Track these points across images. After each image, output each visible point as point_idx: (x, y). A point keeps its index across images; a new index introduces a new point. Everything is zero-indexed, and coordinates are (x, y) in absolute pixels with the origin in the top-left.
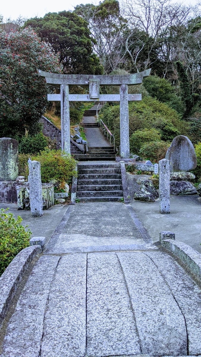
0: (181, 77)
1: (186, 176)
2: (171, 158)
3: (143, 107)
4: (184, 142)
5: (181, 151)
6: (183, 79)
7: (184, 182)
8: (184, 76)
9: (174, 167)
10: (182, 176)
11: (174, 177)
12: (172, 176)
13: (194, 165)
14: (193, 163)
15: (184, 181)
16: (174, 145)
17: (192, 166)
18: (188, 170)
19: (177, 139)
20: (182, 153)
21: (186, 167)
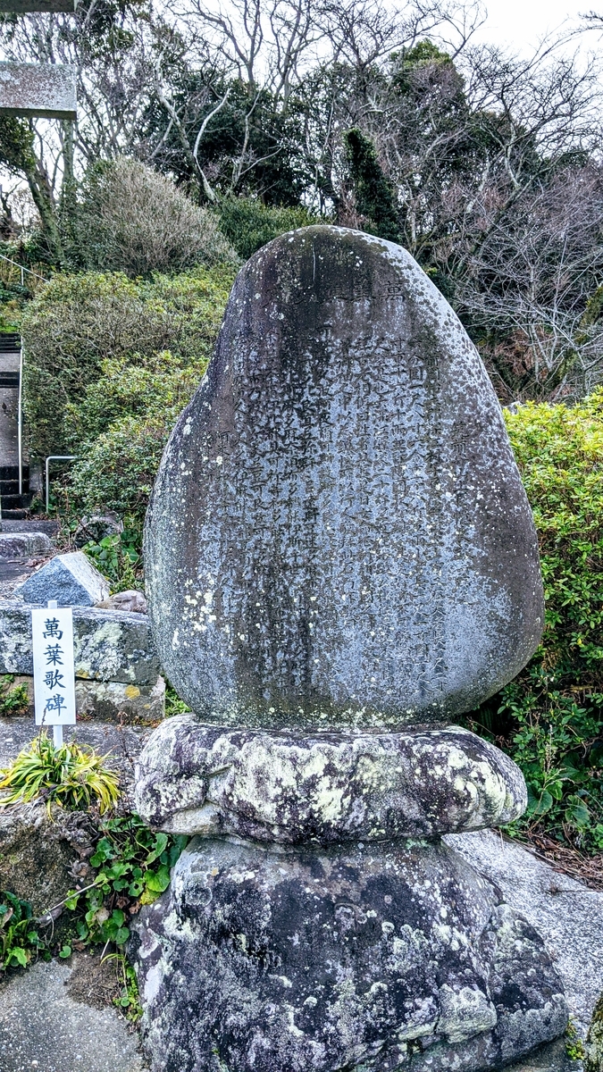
0: (369, 200)
1: (406, 788)
2: (205, 534)
3: (203, 293)
4: (373, 315)
5: (330, 437)
6: (378, 210)
7: (383, 884)
8: (381, 195)
9: (248, 658)
10: (356, 789)
11: (247, 815)
12: (215, 794)
13: (509, 632)
14: (500, 605)
15: (389, 865)
16: (234, 366)
17: (485, 642)
18: (436, 697)
19: (271, 273)
20: (346, 468)
21: (398, 655)
